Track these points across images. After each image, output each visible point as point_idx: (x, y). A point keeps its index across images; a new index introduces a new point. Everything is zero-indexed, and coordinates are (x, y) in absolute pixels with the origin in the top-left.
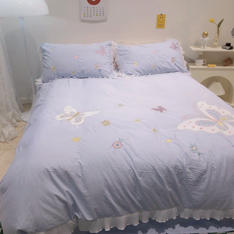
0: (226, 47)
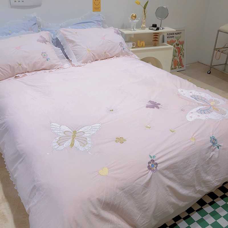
0: (153, 28)
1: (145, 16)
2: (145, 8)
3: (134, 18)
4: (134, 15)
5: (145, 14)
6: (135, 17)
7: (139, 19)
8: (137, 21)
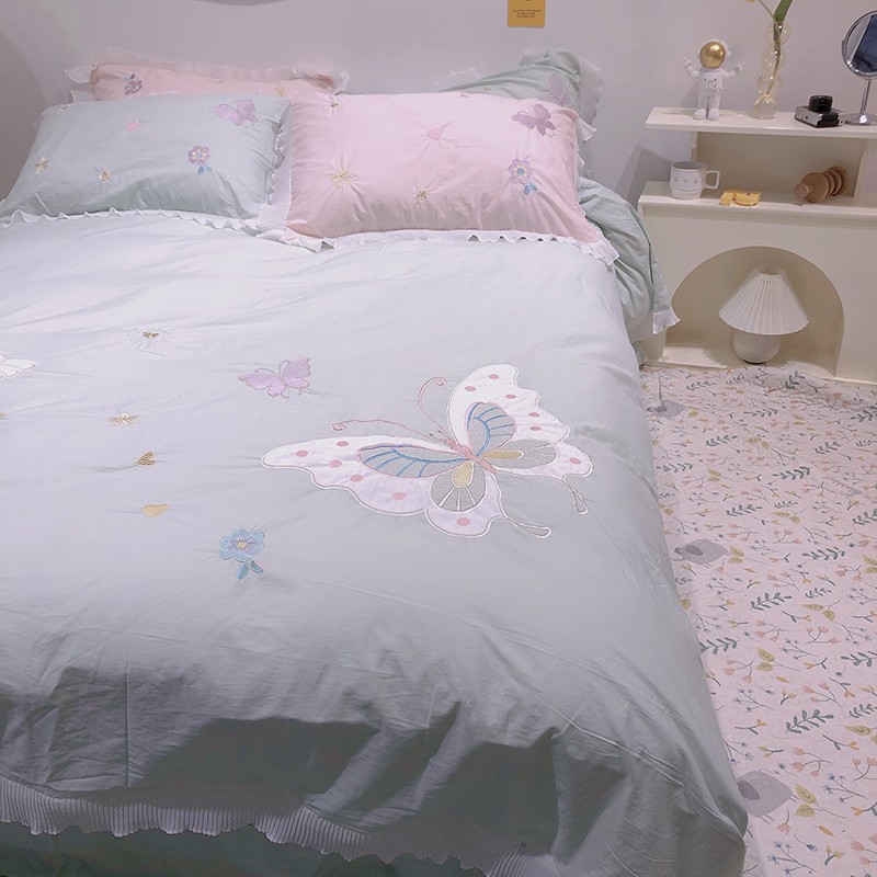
0: (809, 113)
1: (779, 55)
2: (779, 17)
4: (716, 48)
5: (778, 47)
6: (719, 57)
7: (739, 66)
8: (727, 74)
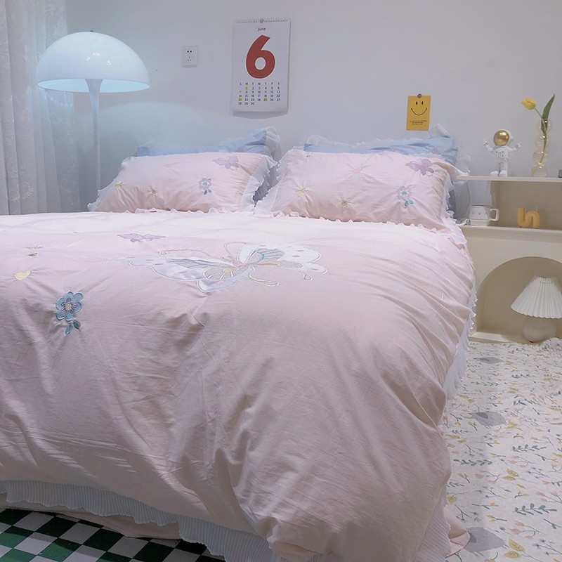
1: (545, 139)
3: (500, 140)
5: (543, 133)
7: (518, 144)
8: (512, 150)
